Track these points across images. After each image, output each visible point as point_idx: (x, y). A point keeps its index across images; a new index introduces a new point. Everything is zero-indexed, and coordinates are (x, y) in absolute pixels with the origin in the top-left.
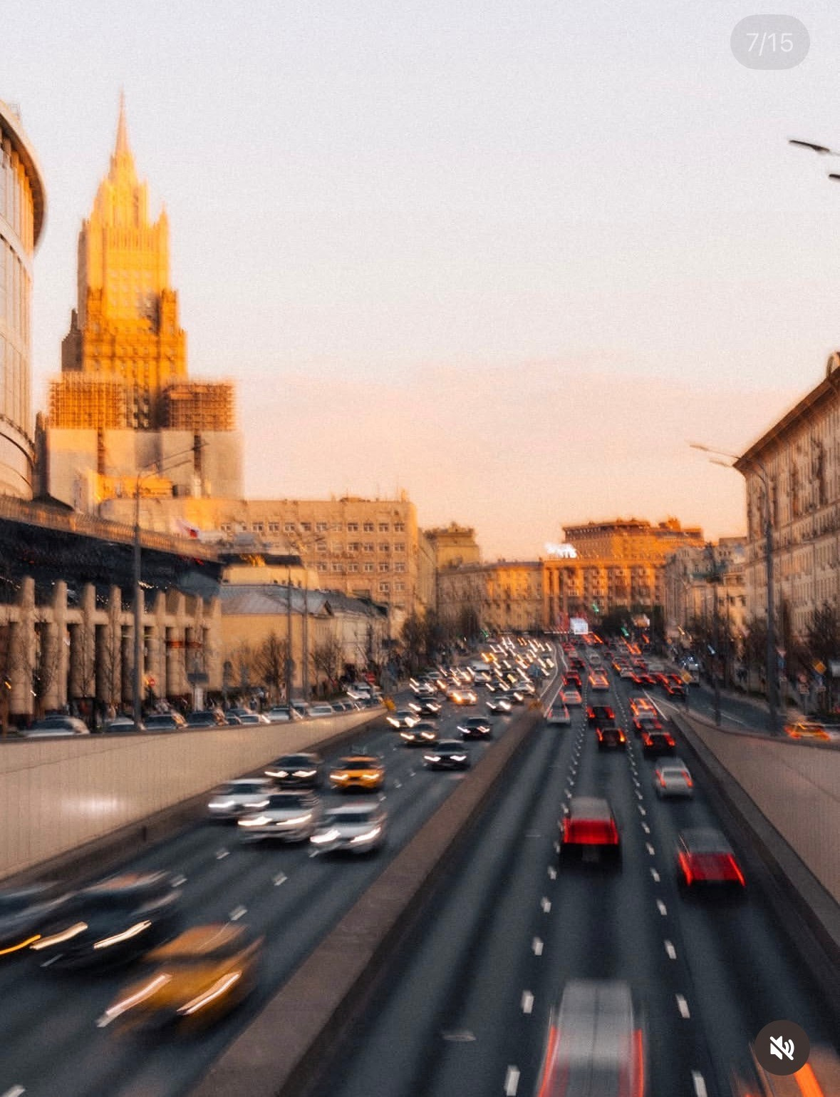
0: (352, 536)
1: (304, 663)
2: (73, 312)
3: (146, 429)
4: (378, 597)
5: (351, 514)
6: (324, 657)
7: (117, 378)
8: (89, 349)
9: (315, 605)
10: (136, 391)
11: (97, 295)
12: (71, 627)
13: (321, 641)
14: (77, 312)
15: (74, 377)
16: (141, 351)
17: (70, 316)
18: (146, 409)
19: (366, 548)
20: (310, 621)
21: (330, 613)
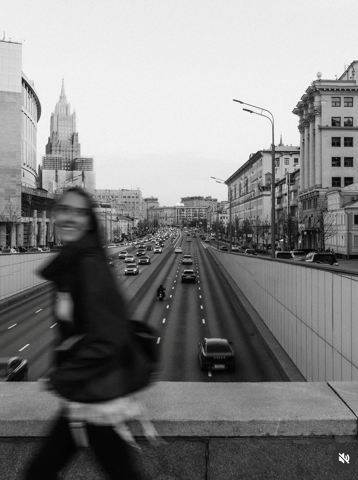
0: (124, 200)
1: (111, 233)
2: (49, 137)
3: (69, 170)
4: (131, 216)
5: (124, 194)
6: (116, 232)
7: (61, 156)
8: (53, 148)
9: (114, 218)
10: (66, 159)
11: (55, 133)
12: (47, 223)
13: (115, 227)
14: (50, 138)
15: (49, 156)
16: (68, 149)
17: (48, 139)
18: (69, 164)
19: (128, 203)
20: (112, 222)
21: (118, 220)
